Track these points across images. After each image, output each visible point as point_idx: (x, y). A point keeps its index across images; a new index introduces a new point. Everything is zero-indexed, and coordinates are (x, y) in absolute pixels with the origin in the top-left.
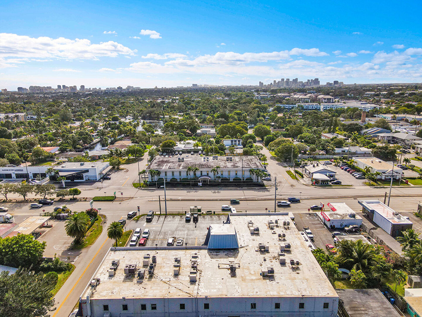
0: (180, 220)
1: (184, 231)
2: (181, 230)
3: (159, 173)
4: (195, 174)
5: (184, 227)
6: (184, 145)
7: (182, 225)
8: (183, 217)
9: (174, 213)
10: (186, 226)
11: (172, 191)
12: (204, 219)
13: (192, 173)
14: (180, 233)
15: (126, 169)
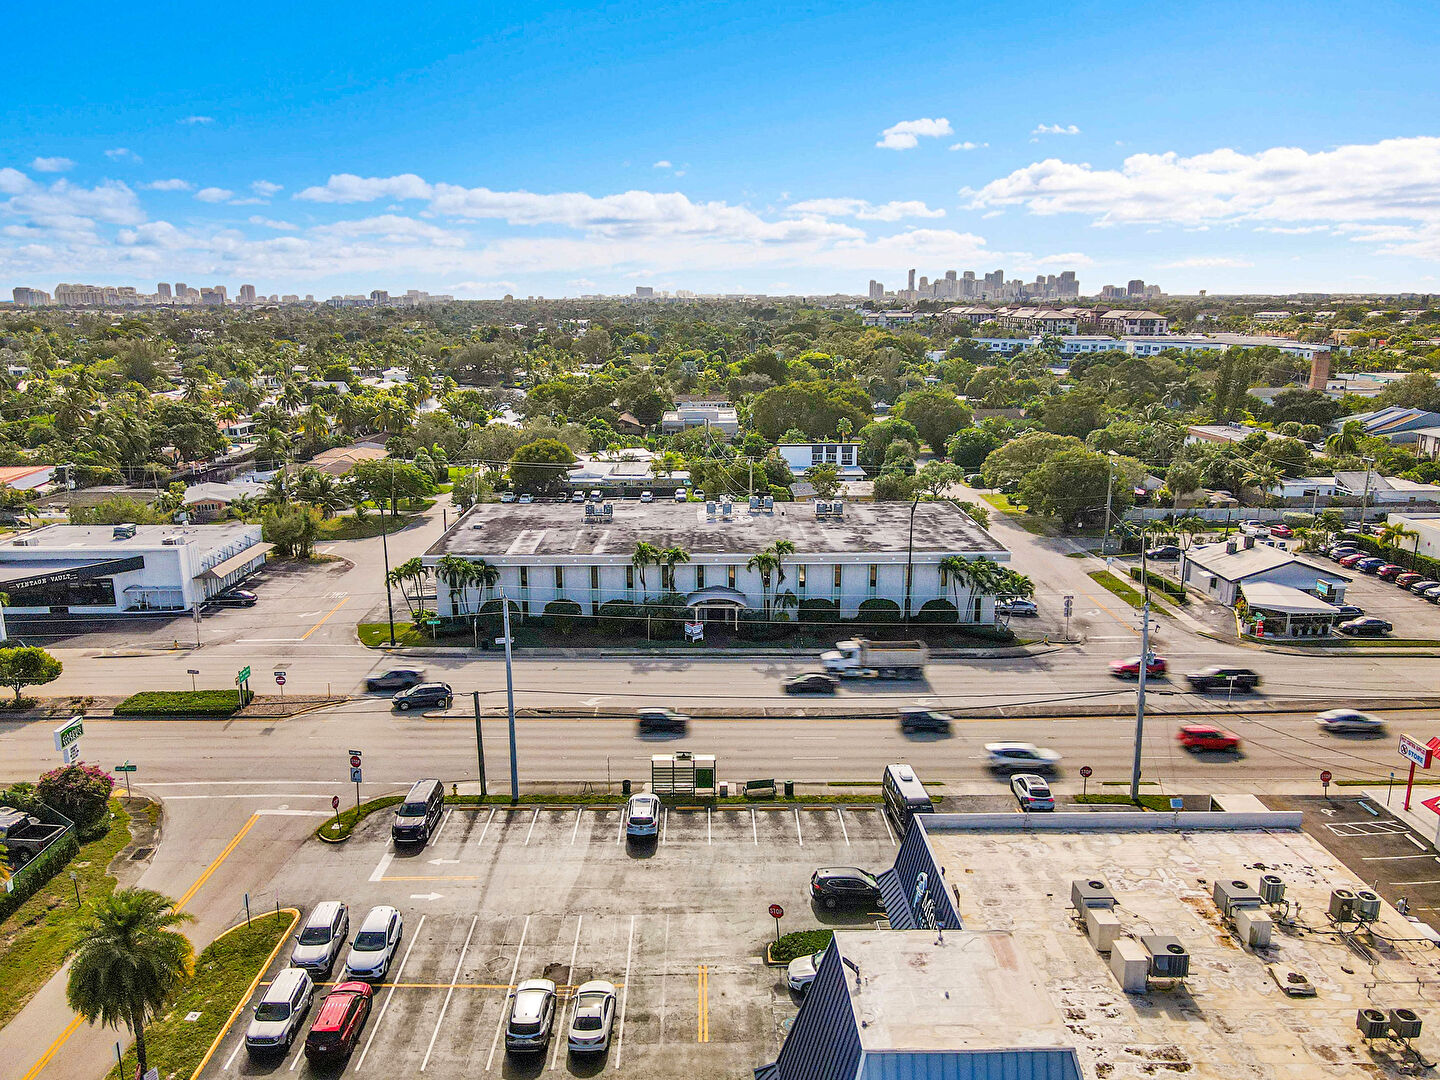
0: (594, 838)
1: (619, 914)
2: (598, 912)
3: (488, 574)
4: (668, 581)
5: (616, 885)
6: (610, 466)
7: (609, 876)
8: (612, 816)
9: (560, 790)
10: (630, 877)
11: (553, 665)
12: (733, 833)
13: (653, 575)
14: (596, 932)
15: (340, 559)
